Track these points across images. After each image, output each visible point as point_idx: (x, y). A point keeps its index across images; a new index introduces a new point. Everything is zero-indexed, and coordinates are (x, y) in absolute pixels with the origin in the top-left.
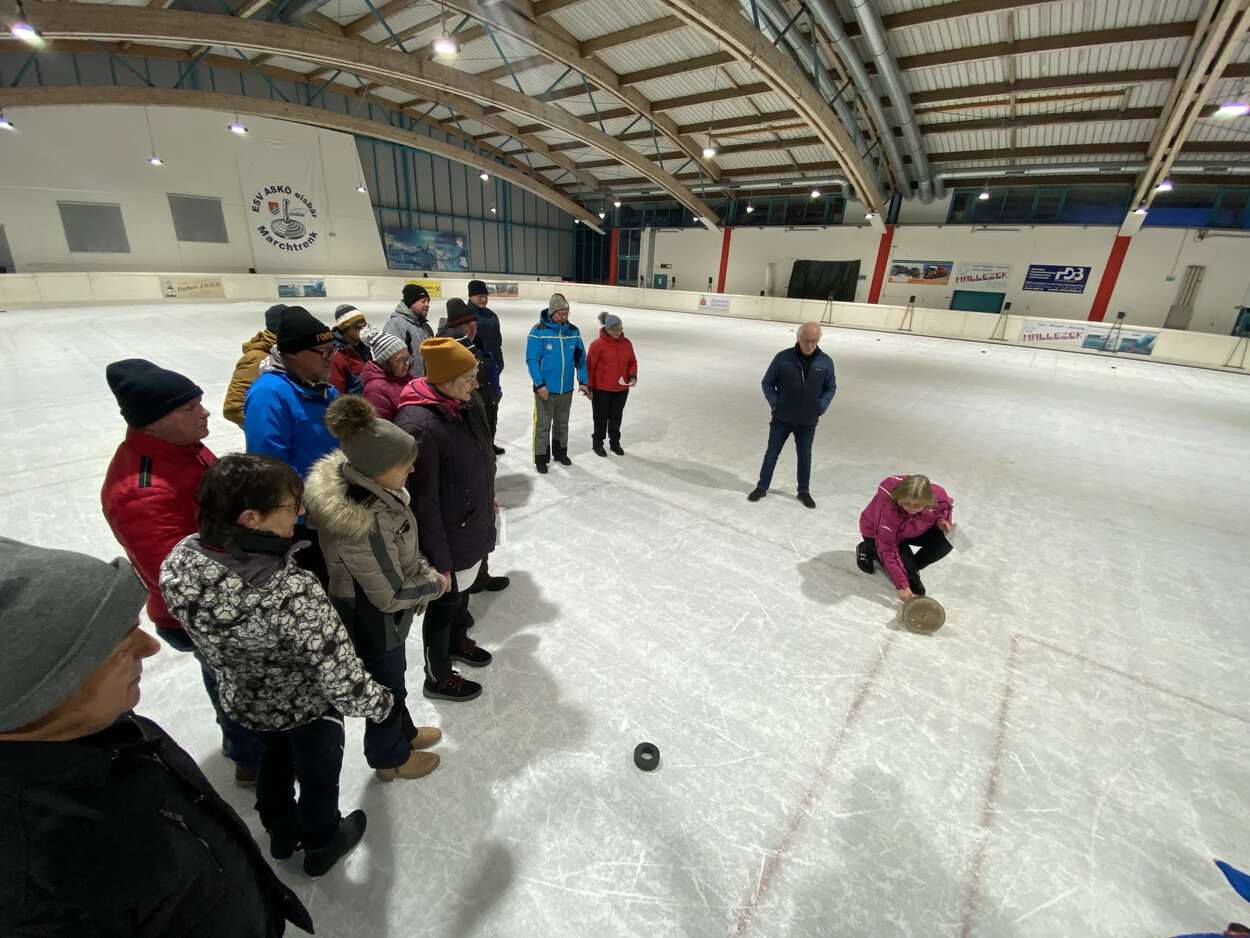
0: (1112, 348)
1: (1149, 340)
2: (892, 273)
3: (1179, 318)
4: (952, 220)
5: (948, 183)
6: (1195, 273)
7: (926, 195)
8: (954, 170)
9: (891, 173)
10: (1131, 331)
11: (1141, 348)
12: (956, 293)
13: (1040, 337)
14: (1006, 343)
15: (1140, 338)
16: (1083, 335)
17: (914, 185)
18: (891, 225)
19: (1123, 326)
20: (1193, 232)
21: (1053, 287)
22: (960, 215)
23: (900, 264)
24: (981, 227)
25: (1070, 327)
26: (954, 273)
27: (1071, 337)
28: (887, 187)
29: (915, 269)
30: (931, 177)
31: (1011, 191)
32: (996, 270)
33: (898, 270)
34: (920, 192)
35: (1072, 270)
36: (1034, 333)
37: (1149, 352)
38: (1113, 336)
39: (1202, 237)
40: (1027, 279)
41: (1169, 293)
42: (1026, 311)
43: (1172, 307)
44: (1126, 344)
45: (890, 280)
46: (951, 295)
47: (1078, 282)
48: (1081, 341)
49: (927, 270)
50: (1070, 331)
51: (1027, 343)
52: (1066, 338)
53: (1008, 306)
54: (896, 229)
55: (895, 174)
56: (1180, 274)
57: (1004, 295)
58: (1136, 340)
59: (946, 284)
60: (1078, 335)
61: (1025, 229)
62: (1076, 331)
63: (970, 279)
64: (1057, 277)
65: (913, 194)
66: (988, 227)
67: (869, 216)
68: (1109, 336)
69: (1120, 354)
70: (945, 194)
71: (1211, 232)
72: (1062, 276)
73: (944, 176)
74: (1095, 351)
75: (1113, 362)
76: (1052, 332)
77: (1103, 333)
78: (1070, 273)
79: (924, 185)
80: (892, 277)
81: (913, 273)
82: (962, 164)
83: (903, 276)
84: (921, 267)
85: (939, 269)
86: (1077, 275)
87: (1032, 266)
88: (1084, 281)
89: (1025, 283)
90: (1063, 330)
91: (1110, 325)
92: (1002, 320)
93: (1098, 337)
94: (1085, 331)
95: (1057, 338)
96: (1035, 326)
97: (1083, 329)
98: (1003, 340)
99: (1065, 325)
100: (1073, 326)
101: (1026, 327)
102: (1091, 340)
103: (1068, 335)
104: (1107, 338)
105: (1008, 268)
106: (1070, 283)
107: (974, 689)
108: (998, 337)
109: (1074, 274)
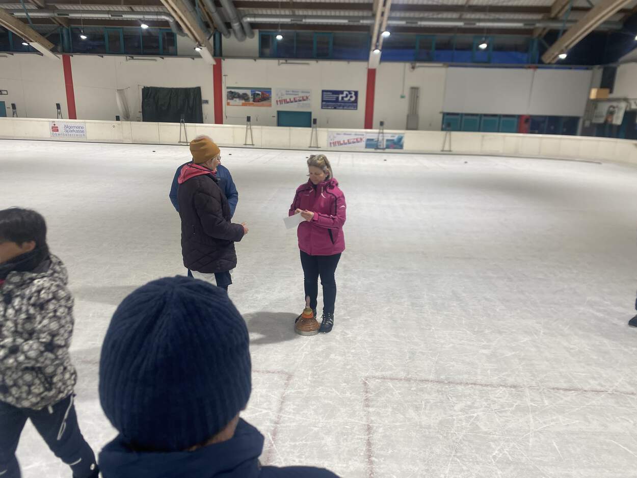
0: (382, 147)
1: (400, 139)
2: (228, 98)
3: (412, 123)
4: (262, 55)
5: (253, 26)
6: (415, 90)
7: (239, 34)
8: (255, 16)
9: (208, 14)
10: (390, 134)
11: (396, 145)
12: (279, 113)
13: (339, 143)
14: (320, 149)
15: (395, 138)
16: (364, 140)
17: (228, 25)
18: (219, 58)
19: (385, 131)
20: (408, 65)
21: (340, 106)
22: (267, 51)
23: (233, 90)
24: (284, 61)
25: (356, 135)
26: (274, 97)
27: (358, 142)
28: (207, 26)
29: (245, 95)
30: (239, 19)
31: (298, 35)
32: (301, 95)
33: (232, 95)
34: (235, 33)
35: (347, 93)
36: (336, 140)
37: (401, 147)
38: (381, 138)
39: (413, 68)
40: (323, 101)
41: (403, 107)
42: (328, 124)
43: (408, 116)
44: (389, 143)
45: (228, 104)
46: (275, 114)
47: (353, 102)
48: (363, 144)
49: (254, 95)
50: (356, 137)
51: (333, 148)
52: (354, 143)
53: (315, 121)
54: (222, 60)
55: (210, 14)
56: (407, 93)
57: (310, 113)
58: (393, 140)
59: (270, 105)
60: (361, 139)
61: (313, 64)
62: (360, 137)
63: (286, 102)
64: (340, 99)
65: (229, 33)
66: (289, 61)
67: (198, 49)
68: (378, 139)
69: (387, 150)
70: (252, 35)
71: (418, 64)
72: (343, 98)
73: (249, 19)
74: (373, 150)
75: (385, 156)
76: (346, 138)
77: (374, 137)
78: (347, 96)
79: (236, 26)
80: (229, 101)
81: (244, 97)
83: (237, 100)
84: (249, 92)
85: (262, 94)
86: (351, 97)
87: (323, 91)
88: (356, 101)
89: (322, 104)
90: (352, 137)
91: (377, 131)
92: (314, 132)
93: (372, 140)
94: (364, 136)
95: (350, 143)
96: (335, 135)
97: (363, 135)
98: (318, 147)
99: (353, 133)
100: (358, 133)
101: (330, 137)
102: (368, 142)
103: (355, 140)
104: (378, 141)
105: (308, 92)
106: (348, 103)
107: (346, 439)
108: (314, 146)
109: (349, 96)
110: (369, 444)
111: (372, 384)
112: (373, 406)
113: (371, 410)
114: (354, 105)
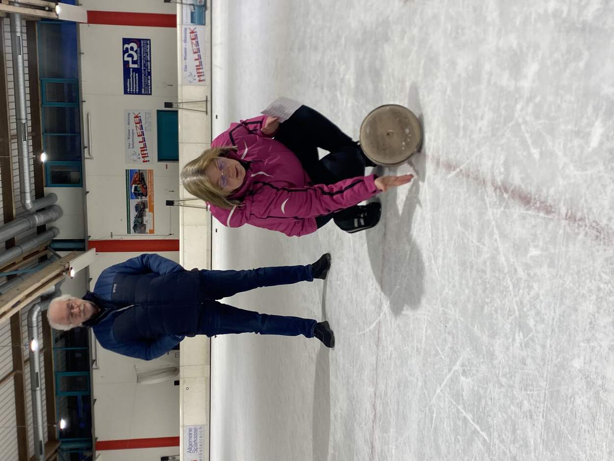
2: (143, 232)
4: (79, 182)
5: (39, 194)
7: (52, 215)
8: (23, 192)
9: (25, 258)
12: (160, 159)
13: (199, 67)
14: (209, 99)
16: (192, 27)
17: (41, 229)
18: (86, 244)
21: (146, 67)
22: (74, 175)
23: (132, 225)
24: (86, 150)
25: (185, 41)
26: (139, 166)
27: (196, 38)
28: (44, 259)
29: (137, 207)
30: (27, 214)
31: (46, 132)
32: (133, 125)
33: (139, 226)
34: (51, 221)
35: (127, 54)
36: (195, 73)
40: (140, 93)
42: (173, 85)
45: (152, 232)
46: (163, 164)
47: (139, 46)
48: (199, 29)
49: (137, 194)
50: (189, 40)
51: (207, 77)
52: (197, 43)
53: (168, 105)
54: (90, 239)
55: (25, 255)
57: (159, 111)
59: (151, 171)
60: (192, 32)
61: (86, 108)
62: (188, 35)
63: (144, 149)
65: (51, 228)
66: (86, 144)
67: (73, 273)
68: (190, 5)
70: (52, 196)
72: (134, 62)
73: (28, 201)
74: (208, 13)
76: (192, 57)
77: (187, 11)
78: (130, 56)
79: (39, 220)
80: (147, 231)
81: (141, 210)
82: (16, 186)
83: (145, 219)
84: (134, 202)
85: (135, 182)
86: (132, 49)
87: (126, 92)
88: (138, 41)
89: (144, 94)
90: (189, 45)
91: (178, 6)
92: (185, 106)
93: (192, 14)
94: (187, 27)
95: (199, 50)
96: (188, 73)
97: (186, 29)
98: (207, 101)
99: (184, 46)
100: (183, 39)
101: (190, 82)
102: (196, 20)
103: (194, 41)
104: (193, 5)
105: (129, 114)
106: (141, 53)
108: (205, 106)
109: (130, 52)
114: (143, 44)
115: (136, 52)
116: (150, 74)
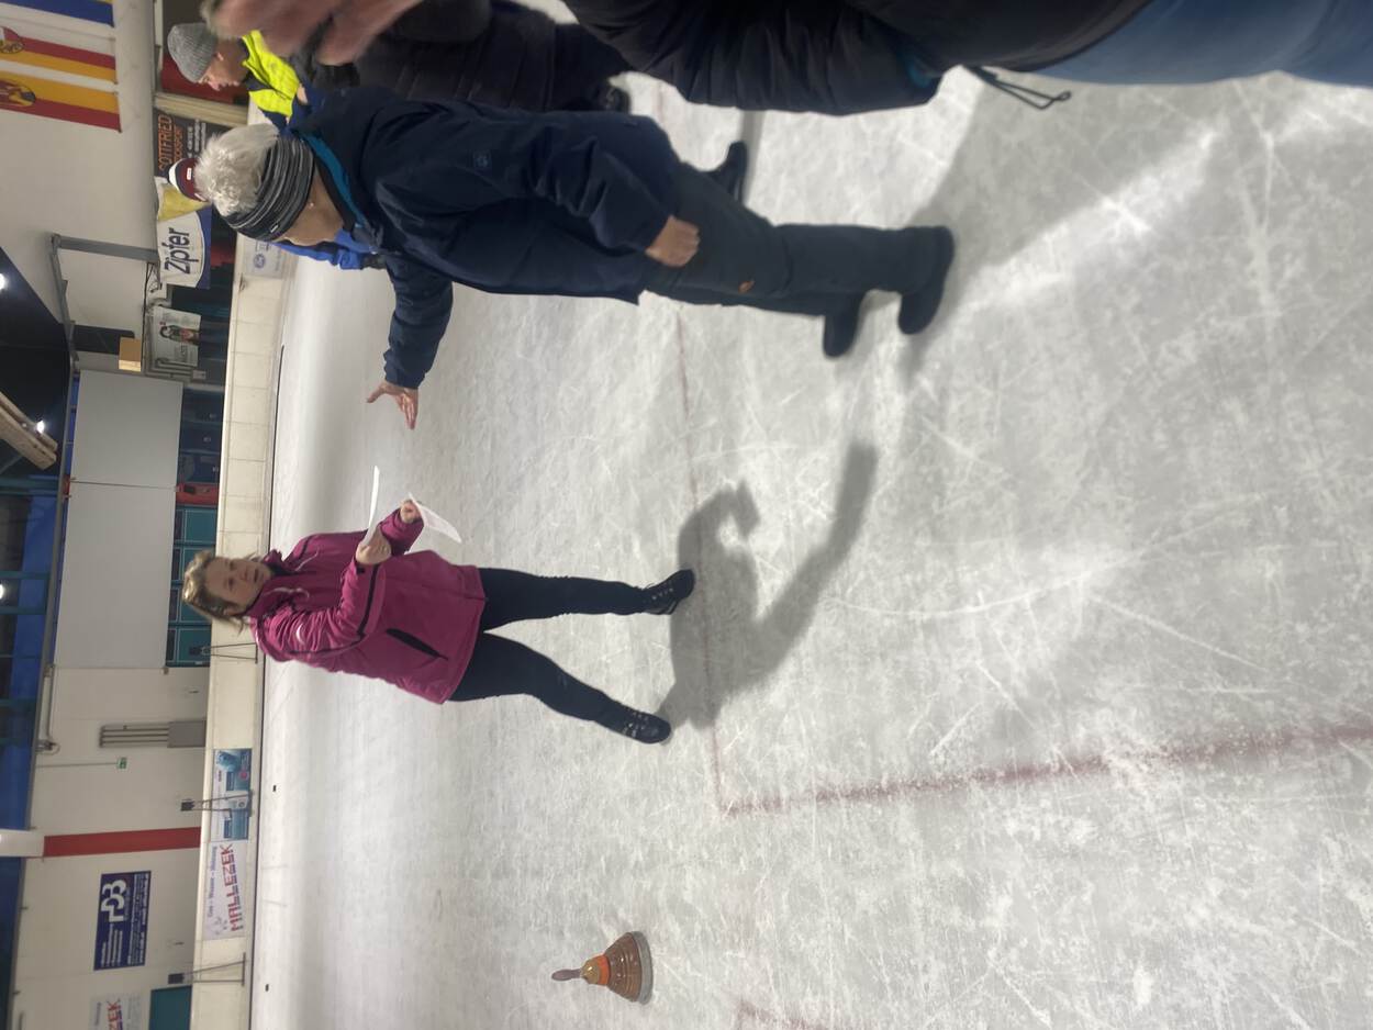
0: (246, 798)
1: (227, 757)
3: (189, 733)
6: (107, 737)
10: (213, 782)
11: (241, 766)
13: (233, 907)
14: (249, 957)
15: (224, 769)
16: (226, 845)
19: (206, 797)
20: (42, 759)
21: (138, 917)
25: (213, 867)
27: (231, 860)
35: (106, 901)
36: (226, 916)
37: (246, 753)
38: (224, 805)
39: (49, 745)
40: (124, 964)
41: (149, 760)
42: (185, 943)
43: (170, 746)
44: (236, 783)
47: (130, 885)
48: (237, 846)
50: (219, 864)
51: (247, 921)
52: (233, 869)
53: (175, 978)
56: (113, 754)
57: (156, 994)
58: (229, 774)
60: (225, 852)
62: (218, 857)
68: (225, 810)
69: (254, 786)
71: (42, 736)
72: (118, 912)
74: (253, 820)
75: (267, 790)
76: (222, 891)
77: (219, 820)
86: (117, 890)
87: (98, 966)
88: (128, 877)
89: (131, 965)
90: (220, 876)
91: (205, 815)
92: (205, 976)
93: (227, 823)
94: (218, 845)
95: (235, 879)
96: (214, 919)
97: (215, 848)
98: (244, 962)
99: (210, 876)
100: (210, 865)
101: (217, 933)
102: (234, 831)
103: (227, 866)
104: (229, 810)
105: (99, 1004)
106: (131, 896)
107: (857, 852)
108: (240, 970)
109: (113, 896)
110: (855, 795)
111: (732, 796)
112: (777, 790)
113: (784, 794)
114: (137, 882)
115: (124, 894)
116: (144, 928)
